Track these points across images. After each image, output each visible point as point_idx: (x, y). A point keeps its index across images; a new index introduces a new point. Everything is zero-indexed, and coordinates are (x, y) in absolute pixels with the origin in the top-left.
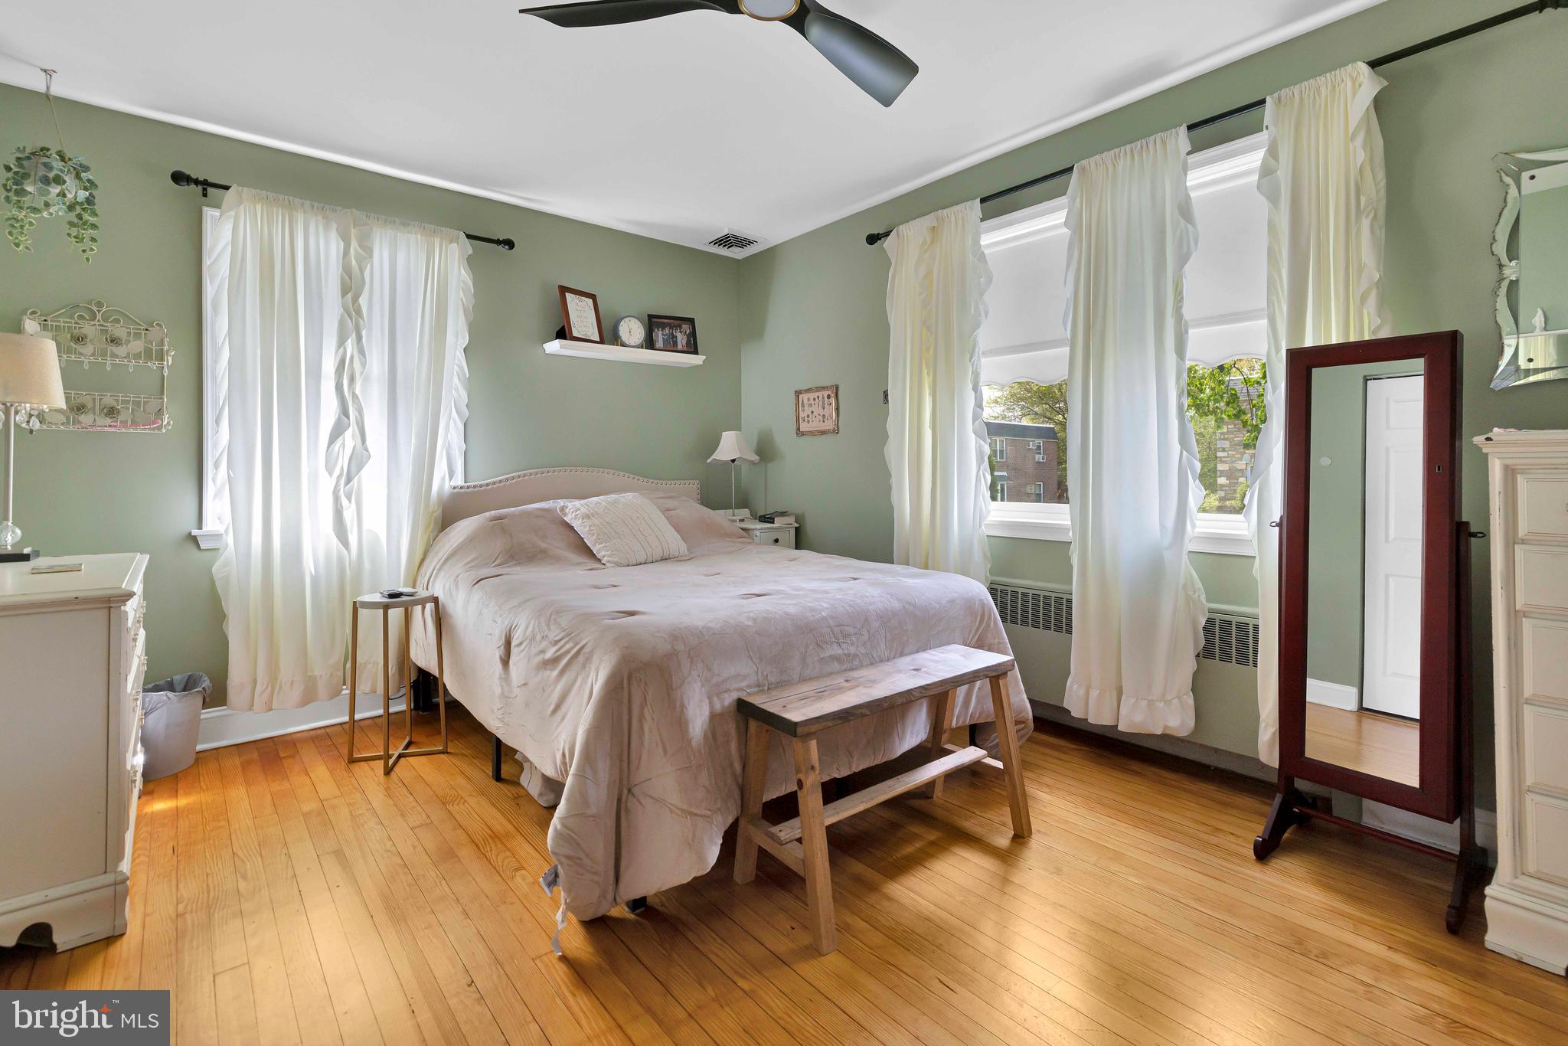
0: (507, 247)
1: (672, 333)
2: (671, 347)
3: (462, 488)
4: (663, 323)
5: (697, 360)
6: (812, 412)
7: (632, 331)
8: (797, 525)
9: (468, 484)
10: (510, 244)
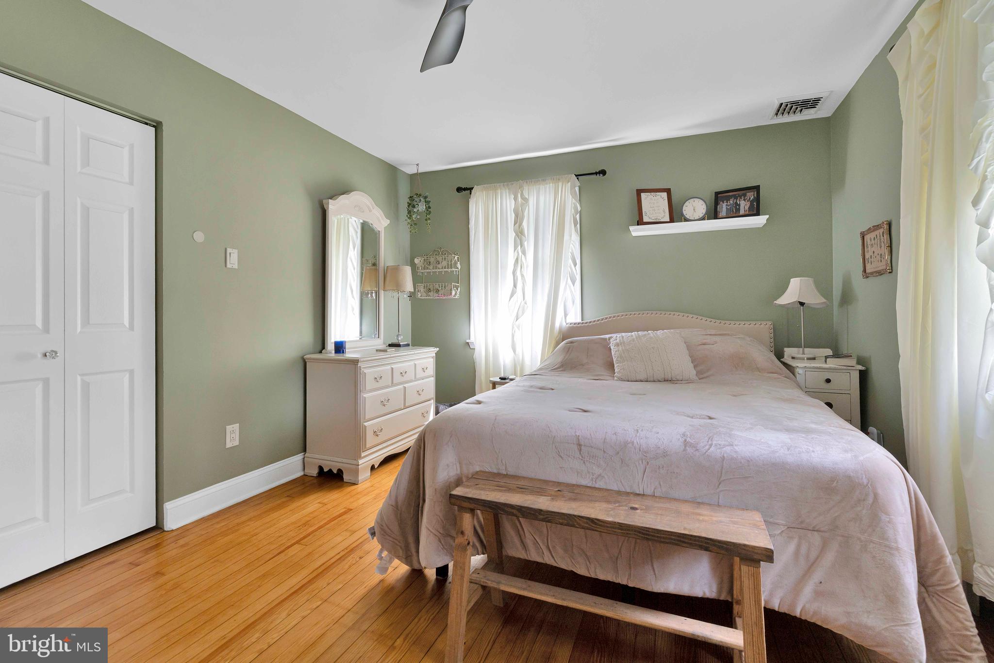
0: (601, 175)
1: (736, 203)
2: (735, 213)
3: (579, 324)
4: (730, 195)
5: (760, 220)
6: (874, 252)
7: (696, 209)
8: (860, 367)
9: (583, 322)
10: (603, 172)
